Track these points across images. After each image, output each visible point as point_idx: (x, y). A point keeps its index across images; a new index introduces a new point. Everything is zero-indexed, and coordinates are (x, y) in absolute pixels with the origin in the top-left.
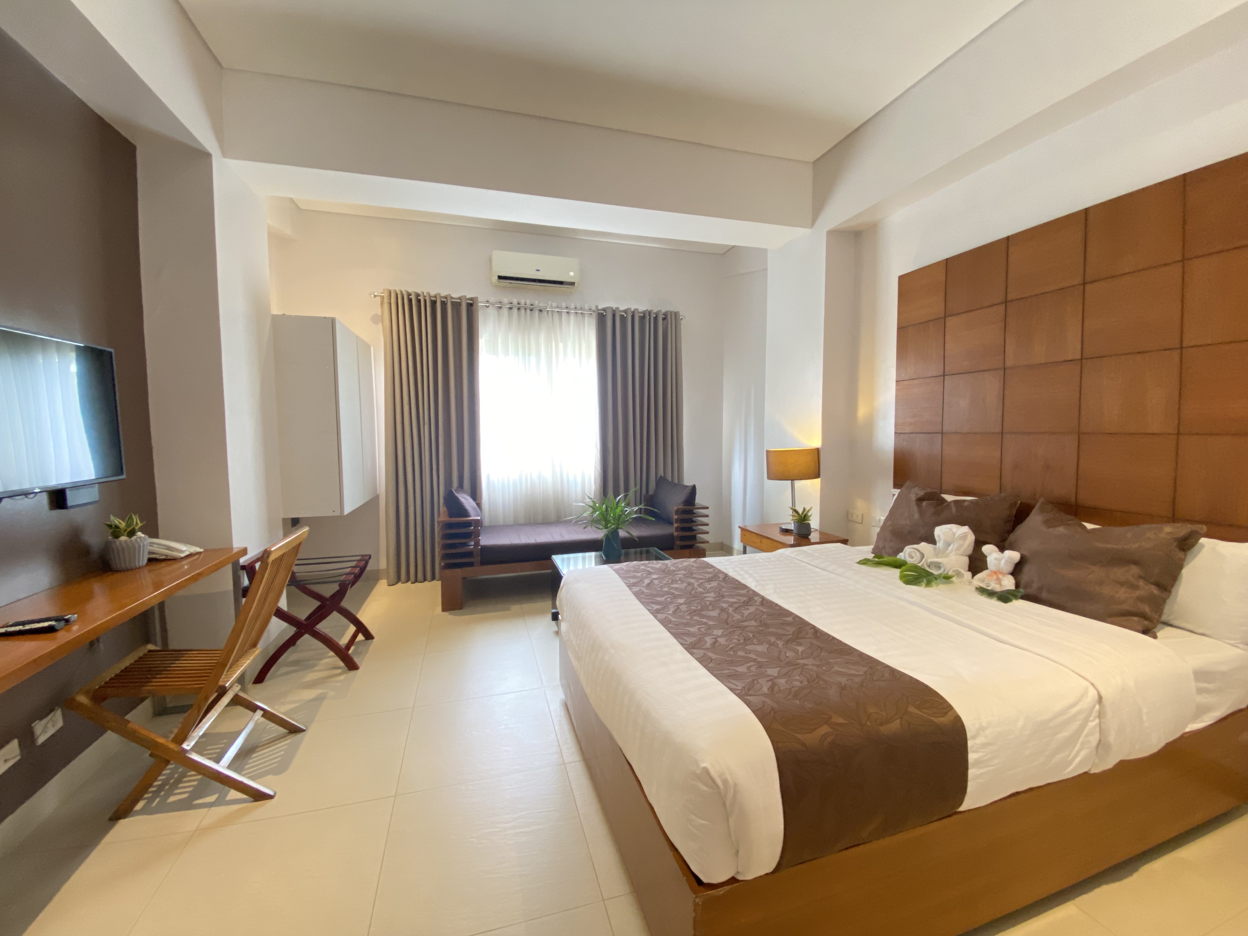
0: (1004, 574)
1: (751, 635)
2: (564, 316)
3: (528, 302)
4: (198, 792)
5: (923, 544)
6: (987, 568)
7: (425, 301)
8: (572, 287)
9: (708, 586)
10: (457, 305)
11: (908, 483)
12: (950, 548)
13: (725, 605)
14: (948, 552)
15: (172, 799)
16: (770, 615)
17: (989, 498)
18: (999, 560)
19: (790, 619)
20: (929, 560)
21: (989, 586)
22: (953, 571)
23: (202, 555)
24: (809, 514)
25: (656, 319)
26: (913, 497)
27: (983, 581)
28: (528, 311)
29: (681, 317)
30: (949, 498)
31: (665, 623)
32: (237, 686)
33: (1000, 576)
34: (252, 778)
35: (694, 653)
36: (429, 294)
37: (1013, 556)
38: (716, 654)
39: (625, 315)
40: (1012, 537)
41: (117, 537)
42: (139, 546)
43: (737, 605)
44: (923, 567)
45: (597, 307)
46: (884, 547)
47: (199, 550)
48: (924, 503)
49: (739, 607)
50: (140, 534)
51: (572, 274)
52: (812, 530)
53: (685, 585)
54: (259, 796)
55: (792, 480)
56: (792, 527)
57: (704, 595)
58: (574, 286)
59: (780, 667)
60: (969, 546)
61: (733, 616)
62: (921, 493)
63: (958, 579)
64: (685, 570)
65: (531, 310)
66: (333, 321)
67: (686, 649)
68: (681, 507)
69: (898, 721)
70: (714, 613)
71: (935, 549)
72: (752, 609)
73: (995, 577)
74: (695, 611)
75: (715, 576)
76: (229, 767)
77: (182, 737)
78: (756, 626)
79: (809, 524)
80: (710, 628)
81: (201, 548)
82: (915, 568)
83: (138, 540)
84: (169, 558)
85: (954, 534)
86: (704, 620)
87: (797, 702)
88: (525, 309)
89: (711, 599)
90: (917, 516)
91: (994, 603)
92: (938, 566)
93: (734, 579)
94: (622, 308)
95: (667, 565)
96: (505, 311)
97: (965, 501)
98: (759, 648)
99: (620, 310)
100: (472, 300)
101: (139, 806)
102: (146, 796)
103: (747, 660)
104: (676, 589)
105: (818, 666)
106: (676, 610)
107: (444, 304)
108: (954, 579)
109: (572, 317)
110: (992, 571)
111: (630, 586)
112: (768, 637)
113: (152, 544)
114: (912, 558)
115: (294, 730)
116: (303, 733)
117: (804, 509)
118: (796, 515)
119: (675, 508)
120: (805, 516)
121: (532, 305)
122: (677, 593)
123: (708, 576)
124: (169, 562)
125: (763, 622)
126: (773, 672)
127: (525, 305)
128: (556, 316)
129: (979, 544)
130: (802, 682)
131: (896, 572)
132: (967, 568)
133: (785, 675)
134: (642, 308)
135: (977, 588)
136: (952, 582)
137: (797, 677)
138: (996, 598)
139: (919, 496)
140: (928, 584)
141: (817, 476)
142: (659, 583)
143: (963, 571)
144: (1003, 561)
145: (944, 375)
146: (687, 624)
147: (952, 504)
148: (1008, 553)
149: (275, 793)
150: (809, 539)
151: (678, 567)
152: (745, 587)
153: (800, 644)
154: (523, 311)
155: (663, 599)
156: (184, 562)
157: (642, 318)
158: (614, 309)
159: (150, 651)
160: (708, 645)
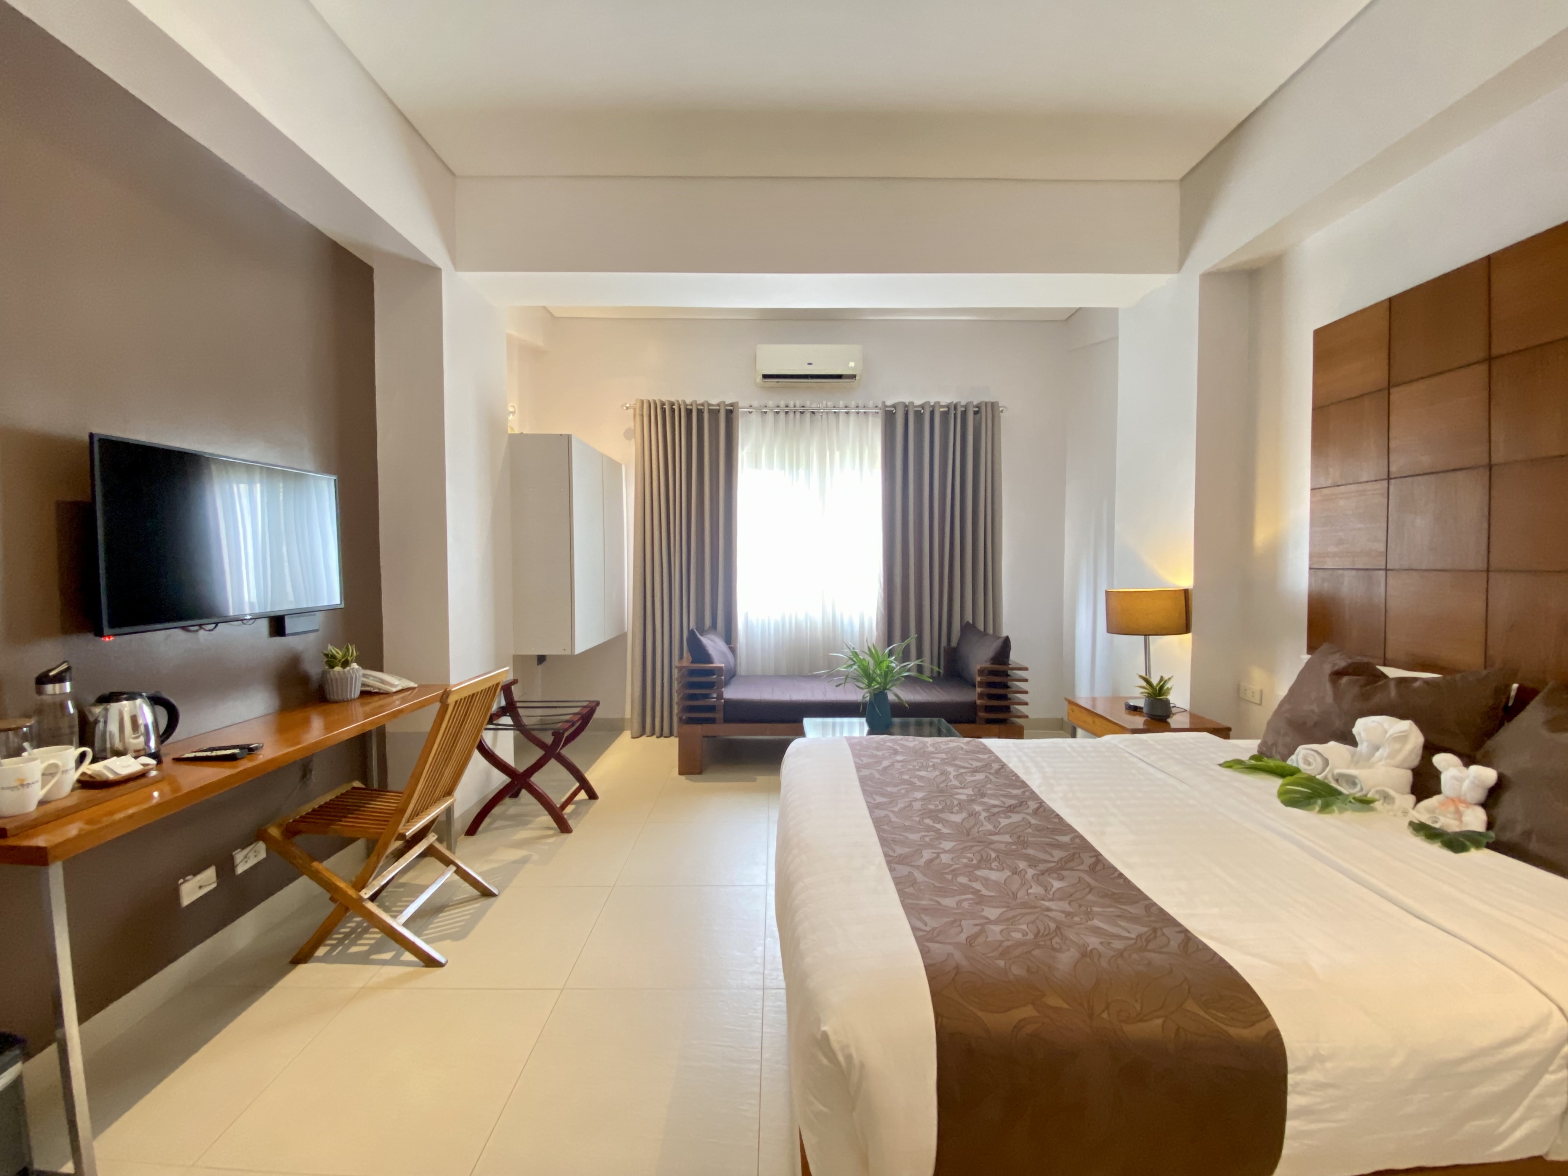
0: (1468, 804)
1: (993, 855)
2: (842, 417)
3: (798, 403)
4: (377, 948)
5: (1332, 744)
6: (1439, 792)
7: (680, 410)
8: (853, 380)
9: (969, 778)
10: (714, 413)
11: (1325, 647)
12: (1378, 754)
13: (978, 808)
14: (1374, 759)
15: (354, 949)
16: (1039, 831)
17: (1458, 676)
18: (1460, 780)
19: (1066, 839)
20: (1337, 771)
21: (1436, 822)
22: (1377, 792)
23: (416, 691)
24: (1168, 685)
25: (964, 414)
26: (1328, 669)
27: (1431, 811)
28: (798, 415)
29: (1001, 409)
30: (1392, 673)
31: (878, 824)
32: (433, 836)
33: (1462, 807)
34: (427, 942)
35: (895, 870)
36: (684, 402)
37: (1488, 775)
38: (924, 875)
39: (922, 411)
40: (1490, 744)
41: (332, 667)
42: (352, 678)
43: (996, 810)
44: (1326, 781)
45: (884, 403)
46: (1275, 744)
47: (412, 684)
48: (1345, 679)
49: (998, 812)
50: (355, 665)
51: (852, 364)
52: (1174, 710)
53: (937, 773)
54: (430, 962)
55: (1145, 635)
56: (1141, 703)
57: (956, 790)
58: (855, 380)
59: (1008, 907)
60: (1412, 751)
61: (982, 825)
62: (1342, 664)
63: (1385, 804)
64: (947, 753)
65: (802, 413)
66: (569, 438)
67: (889, 863)
68: (987, 665)
69: (1159, 1021)
70: (957, 818)
71: (1353, 755)
72: (1016, 818)
73: (1452, 808)
74: (931, 811)
75: (986, 766)
76: (406, 925)
77: (361, 884)
78: (1008, 843)
79: (1167, 702)
80: (940, 836)
81: (415, 682)
82: (1310, 780)
83: (351, 671)
84: (381, 691)
85: (1386, 732)
86: (939, 826)
87: (1001, 963)
88: (795, 412)
89: (964, 797)
90: (1329, 699)
91: (1436, 850)
92: (1352, 781)
93: (1013, 772)
94: (918, 402)
95: (924, 743)
96: (770, 416)
97: (1415, 679)
98: (994, 876)
99: (915, 405)
100: (732, 406)
101: (321, 952)
102: (329, 942)
103: (965, 889)
104: (921, 778)
105: (1068, 914)
106: (905, 808)
107: (700, 412)
108: (1377, 805)
109: (852, 418)
110: (1447, 798)
111: (859, 768)
112: (1017, 862)
113: (364, 676)
114: (1309, 764)
115: (487, 894)
116: (493, 899)
117: (1162, 678)
118: (1148, 687)
119: (978, 667)
120: (1161, 688)
121: (803, 407)
122: (919, 784)
123: (976, 764)
124: (381, 696)
125: (1022, 838)
126: (992, 913)
127: (795, 407)
128: (832, 417)
129: (1430, 749)
130: (1025, 934)
131: (1276, 783)
132: (1408, 789)
133: (1007, 920)
134: (945, 400)
135: (1411, 824)
136: (1373, 810)
137: (1024, 927)
138: (1439, 844)
139: (1336, 668)
140: (1325, 808)
141: (1187, 629)
142: (900, 767)
143: (1392, 793)
144: (1466, 784)
145: (1389, 479)
146: (909, 829)
147: (1392, 686)
148: (1475, 769)
149: (447, 962)
150: (1168, 724)
151: (941, 747)
152: (1024, 785)
153: (1062, 878)
154: (791, 415)
155: (894, 790)
156: (395, 697)
157: (945, 415)
158: (907, 404)
159: (354, 788)
160: (921, 862)
